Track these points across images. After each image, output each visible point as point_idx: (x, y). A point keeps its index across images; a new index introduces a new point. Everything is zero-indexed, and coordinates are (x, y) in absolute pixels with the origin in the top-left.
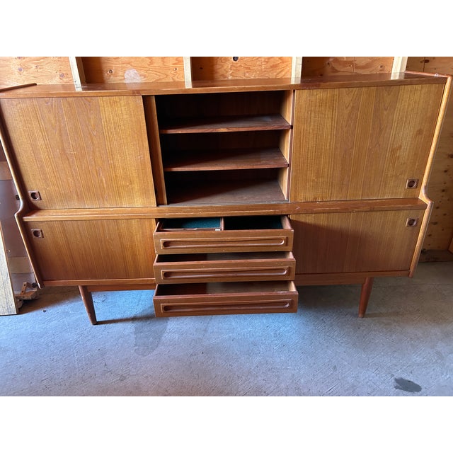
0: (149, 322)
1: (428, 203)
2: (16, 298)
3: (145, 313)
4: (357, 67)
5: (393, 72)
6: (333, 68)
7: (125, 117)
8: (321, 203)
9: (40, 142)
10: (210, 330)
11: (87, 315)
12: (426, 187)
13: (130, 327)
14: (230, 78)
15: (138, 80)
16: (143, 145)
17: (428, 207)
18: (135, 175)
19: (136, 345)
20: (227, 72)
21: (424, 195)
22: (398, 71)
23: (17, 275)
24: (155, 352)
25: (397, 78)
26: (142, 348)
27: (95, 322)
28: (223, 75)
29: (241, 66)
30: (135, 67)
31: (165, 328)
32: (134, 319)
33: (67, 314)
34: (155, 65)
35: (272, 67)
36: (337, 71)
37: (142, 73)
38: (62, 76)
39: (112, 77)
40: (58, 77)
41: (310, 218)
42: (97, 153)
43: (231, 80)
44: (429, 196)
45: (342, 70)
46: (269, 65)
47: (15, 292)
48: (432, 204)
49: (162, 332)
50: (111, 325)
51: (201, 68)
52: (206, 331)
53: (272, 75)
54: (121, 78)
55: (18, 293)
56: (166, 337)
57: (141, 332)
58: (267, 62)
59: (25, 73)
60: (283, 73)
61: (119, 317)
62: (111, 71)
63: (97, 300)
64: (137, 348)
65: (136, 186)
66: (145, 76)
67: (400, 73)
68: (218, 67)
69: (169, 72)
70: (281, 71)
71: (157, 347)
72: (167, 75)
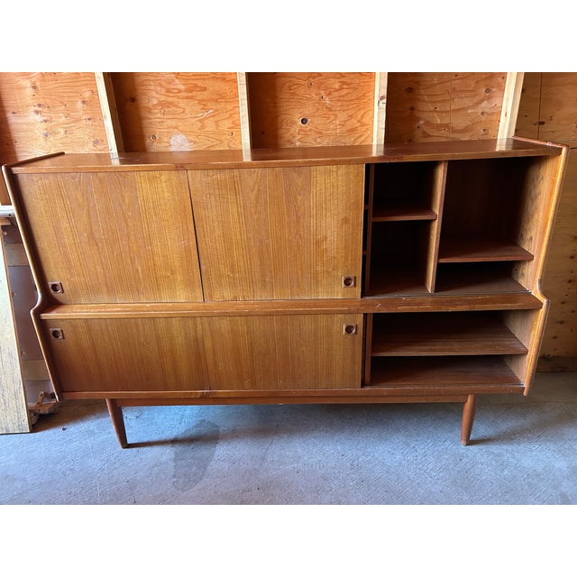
0: (192, 446)
1: (544, 301)
2: (30, 411)
3: (188, 434)
4: (454, 131)
5: (499, 137)
6: (424, 132)
7: (166, 195)
8: (408, 300)
9: (65, 224)
10: (269, 458)
11: (115, 436)
12: (540, 281)
13: (167, 453)
14: (298, 144)
15: (187, 147)
16: (187, 228)
17: (544, 307)
18: (177, 263)
19: (174, 476)
20: (294, 137)
21: (538, 291)
22: (505, 137)
23: (31, 382)
24: (198, 486)
25: (503, 149)
26: (181, 481)
27: (125, 445)
28: (289, 141)
29: (311, 130)
30: (183, 132)
31: (213, 454)
32: (174, 442)
33: (91, 433)
34: (207, 129)
35: (348, 131)
36: (429, 136)
37: (191, 138)
38: (96, 142)
39: (155, 144)
40: (91, 145)
42: (132, 238)
43: (300, 148)
44: (544, 293)
45: (435, 134)
46: (345, 129)
47: (30, 404)
48: (548, 302)
49: (209, 459)
50: (145, 449)
51: (263, 133)
52: (263, 459)
53: (349, 141)
54: (166, 144)
55: (32, 405)
56: (213, 466)
57: (182, 459)
58: (343, 125)
59: (51, 139)
60: (363, 138)
61: (155, 438)
62: (154, 137)
63: (129, 416)
64: (176, 479)
65: (179, 277)
66: (195, 143)
67: (508, 139)
68: (283, 131)
69: (223, 138)
70: (360, 136)
71: (201, 479)
72: (222, 142)
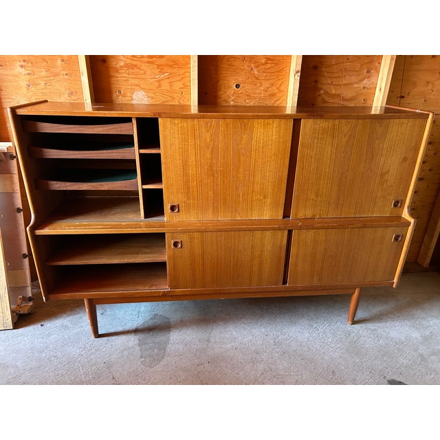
0: (151, 333)
1: (412, 221)
2: (13, 312)
3: (146, 325)
4: (344, 99)
5: (374, 105)
6: (323, 99)
8: (320, 220)
10: (213, 340)
11: (88, 327)
12: (408, 207)
13: (132, 340)
14: (232, 103)
15: (146, 101)
17: (412, 224)
19: (142, 357)
20: (229, 98)
21: (407, 214)
22: (380, 105)
23: (14, 289)
24: (162, 363)
25: (378, 112)
26: (148, 360)
27: (97, 335)
28: (225, 100)
29: (242, 93)
30: (143, 89)
31: (168, 339)
32: (136, 331)
33: (66, 327)
34: (163, 88)
35: (270, 95)
36: (326, 102)
37: (150, 95)
38: (71, 94)
39: (120, 97)
40: (66, 95)
41: (310, 233)
43: (233, 106)
44: (412, 215)
45: (330, 101)
46: (268, 93)
47: (13, 307)
48: (415, 222)
49: (167, 342)
50: (114, 337)
51: (206, 93)
52: (208, 341)
53: (270, 103)
54: (129, 98)
56: (171, 348)
57: (145, 344)
58: (266, 91)
59: (33, 89)
60: (280, 101)
61: (120, 329)
62: (120, 92)
64: (143, 359)
66: (152, 98)
67: (381, 107)
68: (221, 93)
69: (175, 95)
70: (278, 100)
71: (163, 358)
72: (174, 98)
